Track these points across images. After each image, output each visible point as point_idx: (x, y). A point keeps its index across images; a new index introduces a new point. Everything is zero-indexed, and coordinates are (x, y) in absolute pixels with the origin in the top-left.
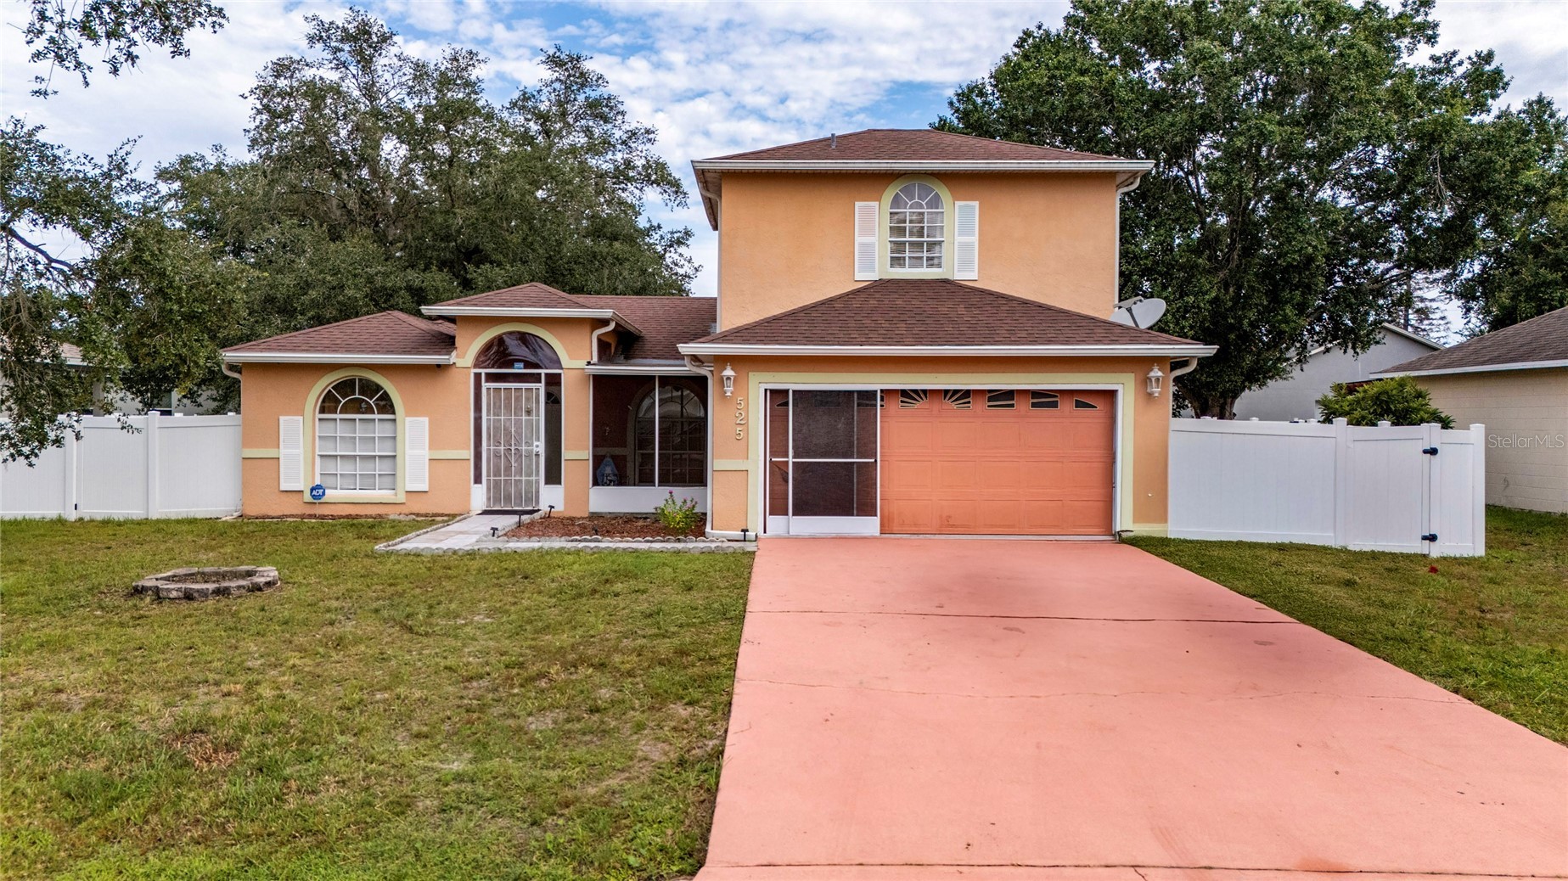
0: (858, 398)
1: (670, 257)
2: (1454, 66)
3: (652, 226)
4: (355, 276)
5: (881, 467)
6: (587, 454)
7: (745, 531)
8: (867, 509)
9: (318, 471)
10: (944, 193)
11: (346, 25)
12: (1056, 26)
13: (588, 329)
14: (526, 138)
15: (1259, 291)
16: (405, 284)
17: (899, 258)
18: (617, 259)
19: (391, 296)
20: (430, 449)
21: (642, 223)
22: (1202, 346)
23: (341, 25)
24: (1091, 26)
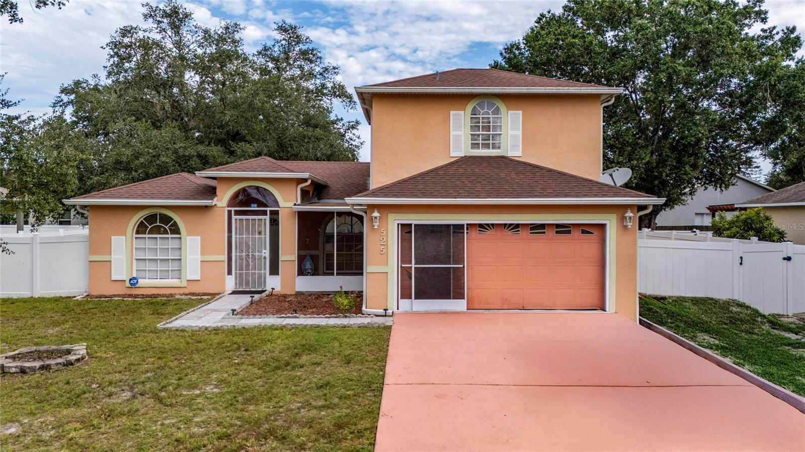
0: (453, 229)
1: (348, 135)
2: (774, 34)
3: (338, 119)
4: (168, 149)
5: (467, 269)
6: (294, 257)
7: (386, 310)
8: (459, 295)
9: (135, 268)
10: (502, 107)
11: (165, 8)
12: (558, 11)
13: (295, 184)
14: (264, 71)
15: (671, 157)
16: (196, 154)
17: (476, 144)
18: (317, 139)
19: (189, 160)
20: (201, 255)
21: (332, 117)
22: (656, 199)
23: (162, 9)
24: (579, 11)
